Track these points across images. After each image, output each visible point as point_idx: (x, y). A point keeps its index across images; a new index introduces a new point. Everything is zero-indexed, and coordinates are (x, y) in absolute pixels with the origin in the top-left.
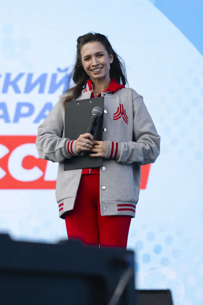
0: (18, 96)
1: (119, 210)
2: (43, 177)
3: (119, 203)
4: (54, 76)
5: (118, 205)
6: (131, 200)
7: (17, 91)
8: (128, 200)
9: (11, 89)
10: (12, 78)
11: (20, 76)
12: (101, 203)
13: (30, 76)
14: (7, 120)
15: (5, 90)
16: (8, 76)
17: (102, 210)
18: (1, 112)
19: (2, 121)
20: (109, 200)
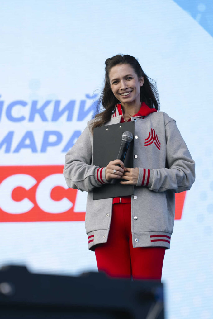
0: (45, 124)
1: (152, 241)
2: (72, 208)
4: (83, 103)
5: (151, 236)
6: (165, 230)
7: (44, 119)
8: (161, 231)
9: (37, 117)
10: (39, 106)
11: (47, 103)
12: (132, 234)
13: (58, 103)
14: (34, 150)
15: (31, 119)
16: (35, 103)
17: (134, 241)
18: (28, 142)
19: (29, 150)
20: (141, 230)
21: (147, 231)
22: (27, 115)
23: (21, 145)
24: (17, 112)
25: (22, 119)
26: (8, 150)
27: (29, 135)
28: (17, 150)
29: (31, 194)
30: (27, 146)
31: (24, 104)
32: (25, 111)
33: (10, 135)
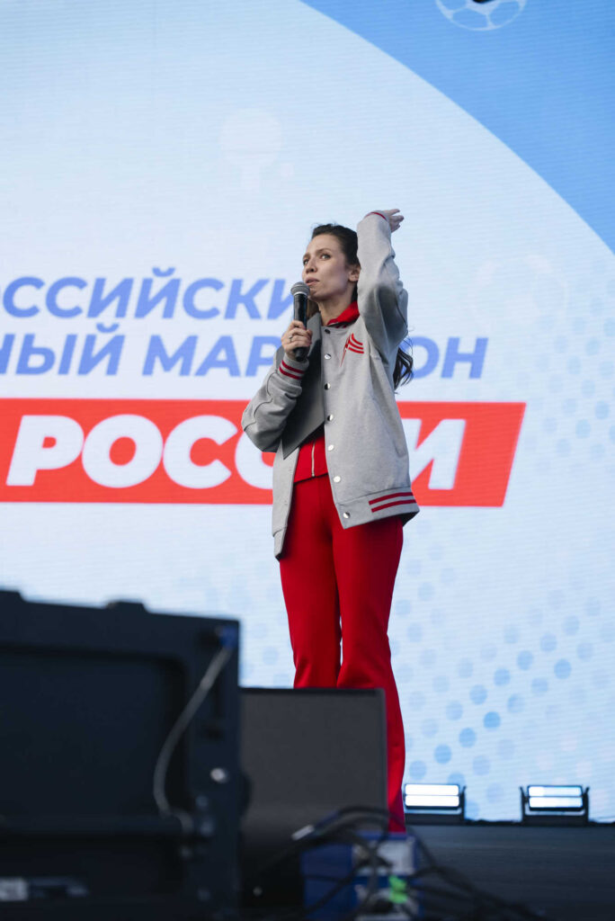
0: (256, 323)
1: (374, 510)
3: (372, 498)
5: (371, 503)
6: (394, 485)
7: (254, 314)
8: (386, 487)
9: (241, 310)
10: (245, 290)
11: (260, 285)
12: (337, 506)
14: (234, 372)
15: (230, 313)
16: (237, 284)
17: (343, 518)
18: (222, 356)
19: (225, 371)
20: (350, 497)
21: (360, 494)
22: (222, 307)
23: (211, 362)
24: (204, 299)
25: (213, 313)
26: (185, 371)
27: (225, 343)
28: (202, 371)
29: (226, 453)
30: (221, 364)
31: (217, 285)
32: (219, 299)
33: (191, 343)
